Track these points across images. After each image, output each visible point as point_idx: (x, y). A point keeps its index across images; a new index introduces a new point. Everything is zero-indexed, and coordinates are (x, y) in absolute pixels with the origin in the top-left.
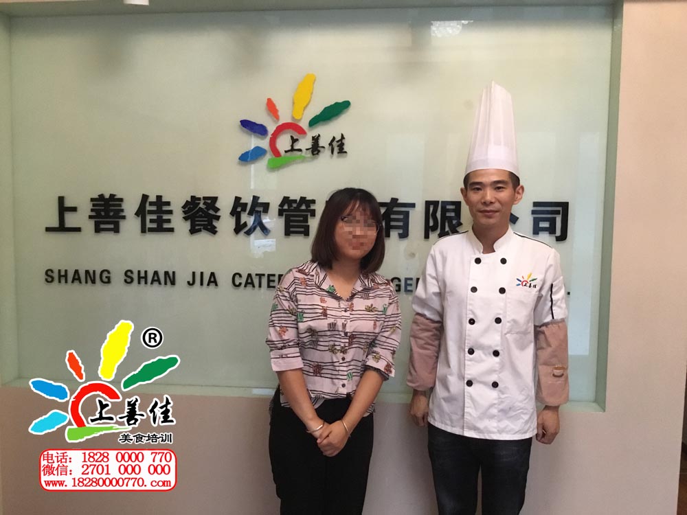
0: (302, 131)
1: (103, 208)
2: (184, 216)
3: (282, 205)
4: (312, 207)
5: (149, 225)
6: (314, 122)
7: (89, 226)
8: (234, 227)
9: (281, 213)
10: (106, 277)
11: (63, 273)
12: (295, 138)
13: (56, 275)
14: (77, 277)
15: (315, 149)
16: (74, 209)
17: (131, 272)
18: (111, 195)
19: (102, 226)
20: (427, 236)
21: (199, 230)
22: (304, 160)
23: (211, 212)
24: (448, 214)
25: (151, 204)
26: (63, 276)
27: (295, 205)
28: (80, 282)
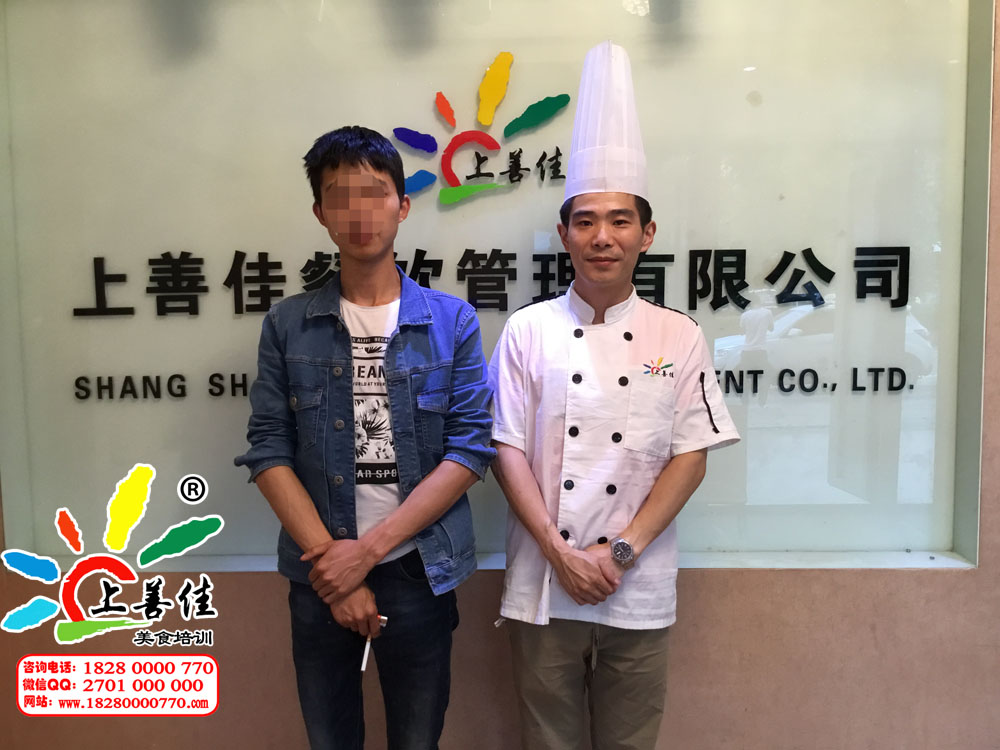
0: (493, 146)
1: (170, 275)
2: (304, 283)
3: (462, 263)
4: (512, 265)
5: (247, 301)
6: (513, 129)
7: (147, 305)
9: (461, 276)
10: (179, 387)
11: (105, 382)
12: (482, 156)
13: (93, 387)
14: (129, 388)
15: (515, 172)
16: (121, 278)
17: (220, 377)
18: (183, 253)
19: (170, 305)
20: (692, 306)
22: (495, 192)
24: (726, 270)
25: (251, 266)
26: (105, 388)
27: (483, 263)
28: (135, 396)
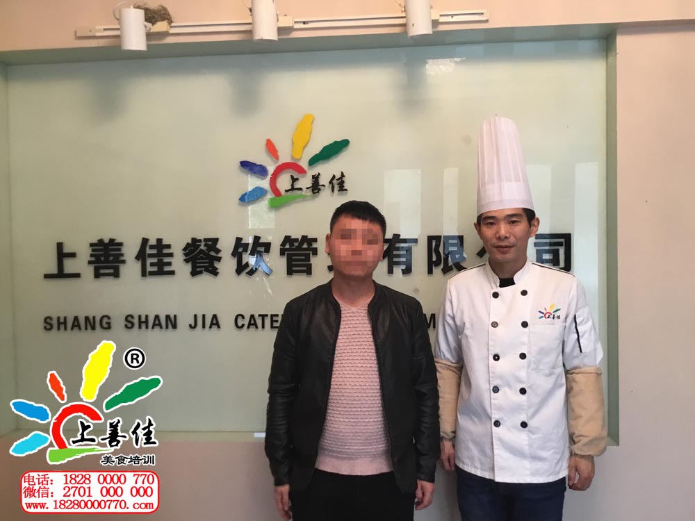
0: (302, 171)
1: (102, 253)
2: (185, 258)
3: (283, 244)
4: (314, 245)
5: (149, 269)
6: (314, 161)
7: (88, 271)
8: (236, 268)
9: (282, 252)
10: (107, 323)
11: (62, 320)
12: (295, 177)
13: (55, 322)
14: (76, 324)
15: (316, 187)
16: (73, 255)
17: (132, 317)
18: (110, 239)
19: (102, 271)
20: (430, 272)
21: (201, 272)
22: (304, 198)
23: (212, 253)
24: (451, 249)
25: (152, 247)
26: (62, 323)
27: (296, 244)
28: (80, 329)
